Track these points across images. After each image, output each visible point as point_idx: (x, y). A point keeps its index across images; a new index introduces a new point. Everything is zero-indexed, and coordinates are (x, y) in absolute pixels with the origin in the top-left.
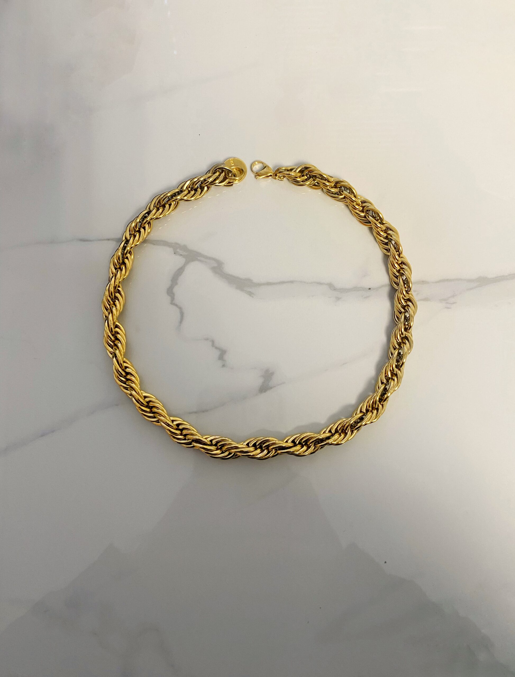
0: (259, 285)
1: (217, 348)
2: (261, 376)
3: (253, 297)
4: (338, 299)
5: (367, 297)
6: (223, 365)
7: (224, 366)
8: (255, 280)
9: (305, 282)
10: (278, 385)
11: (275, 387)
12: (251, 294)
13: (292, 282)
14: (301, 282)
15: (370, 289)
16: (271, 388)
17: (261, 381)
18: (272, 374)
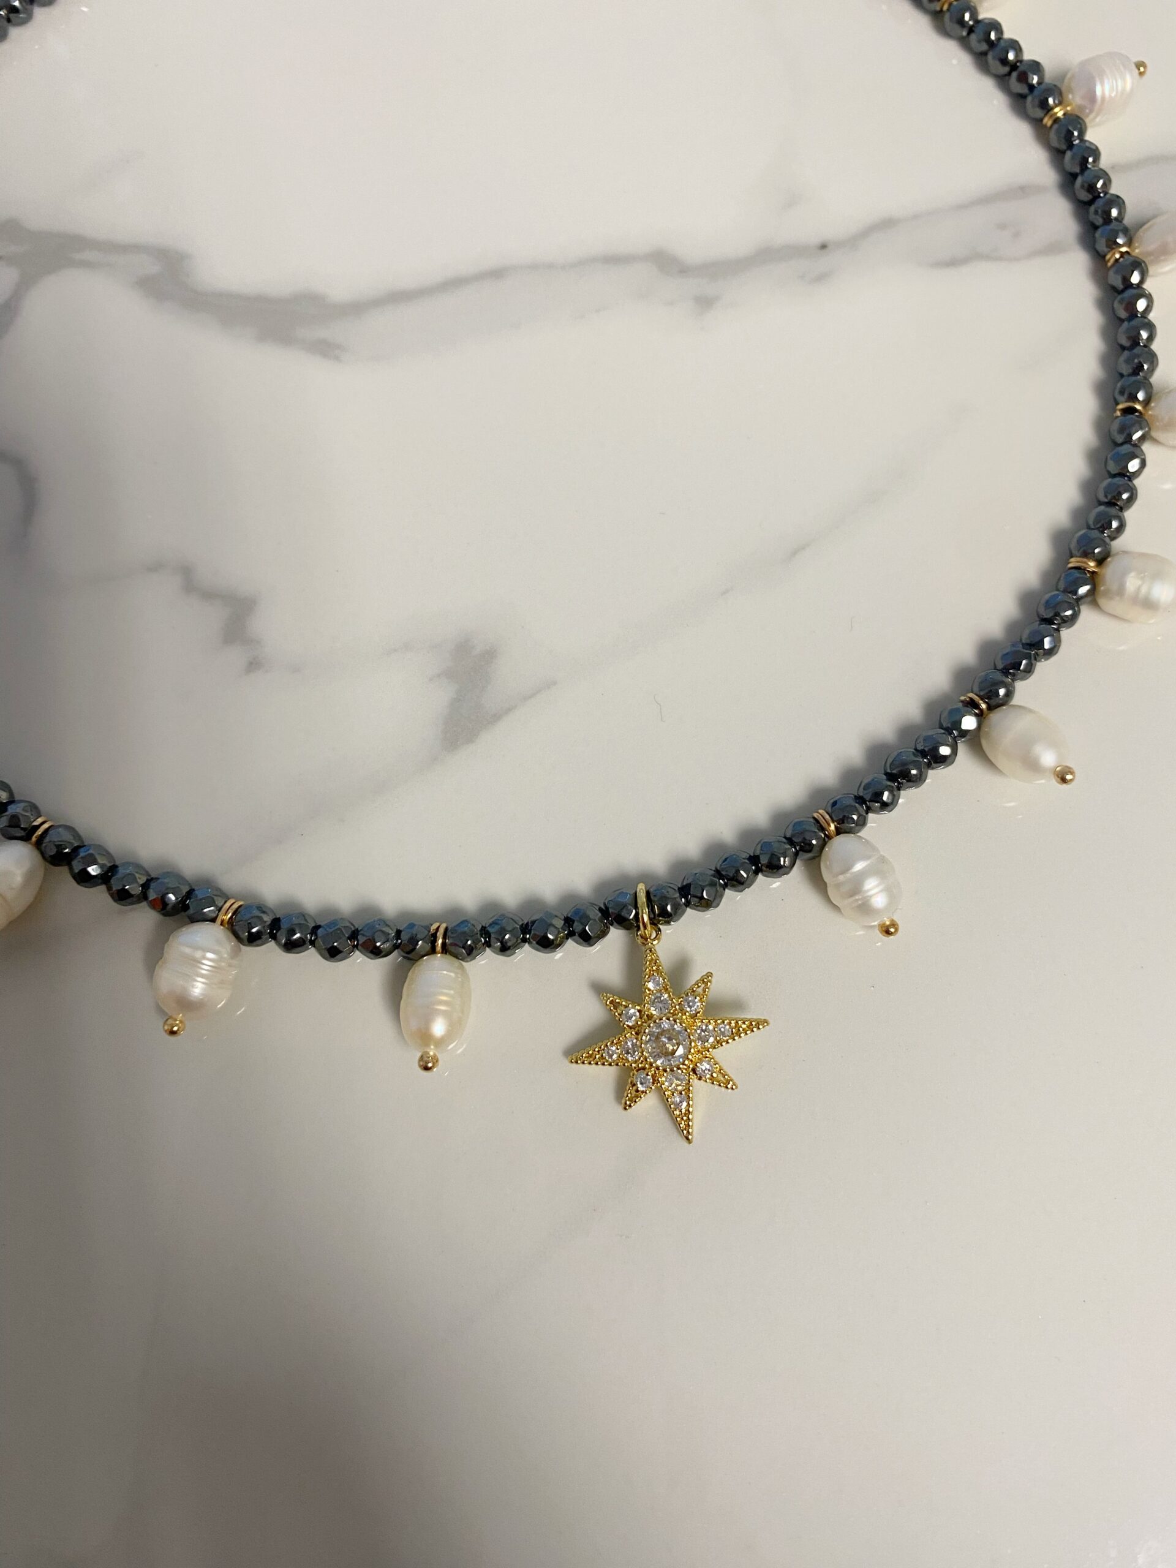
0: (357, 309)
1: (209, 595)
2: (439, 676)
3: (337, 358)
4: (705, 303)
5: (821, 278)
6: (251, 663)
7: (254, 665)
8: (339, 291)
9: (550, 266)
10: (526, 698)
11: (508, 710)
12: (327, 350)
13: (497, 274)
14: (534, 267)
15: (823, 247)
16: (496, 718)
17: (440, 696)
18: (490, 655)
